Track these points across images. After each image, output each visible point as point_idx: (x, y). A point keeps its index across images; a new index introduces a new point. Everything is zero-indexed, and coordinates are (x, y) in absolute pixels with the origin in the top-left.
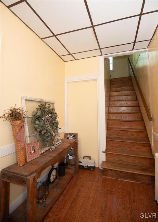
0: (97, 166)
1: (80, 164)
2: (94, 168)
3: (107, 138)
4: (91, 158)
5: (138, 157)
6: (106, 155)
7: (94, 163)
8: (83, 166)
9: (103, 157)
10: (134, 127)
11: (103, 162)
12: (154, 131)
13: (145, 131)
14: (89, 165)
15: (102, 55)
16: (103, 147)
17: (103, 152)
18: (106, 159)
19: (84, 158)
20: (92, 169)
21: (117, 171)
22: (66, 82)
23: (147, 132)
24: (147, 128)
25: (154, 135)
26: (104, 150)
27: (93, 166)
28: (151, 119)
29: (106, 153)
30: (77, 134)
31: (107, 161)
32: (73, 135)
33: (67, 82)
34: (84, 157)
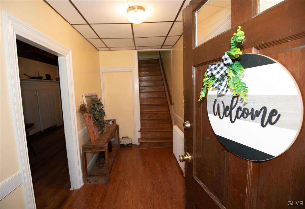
0: (133, 143)
1: (121, 143)
2: (131, 144)
3: (141, 120)
4: (129, 137)
5: (164, 131)
6: (141, 133)
7: (132, 141)
8: (123, 145)
9: (139, 135)
10: (161, 110)
11: (139, 139)
12: (174, 112)
13: (169, 112)
14: (128, 143)
15: (136, 49)
16: (138, 127)
17: (139, 131)
18: (141, 136)
19: (123, 139)
20: (130, 145)
21: (149, 142)
22: (101, 73)
23: (170, 113)
24: (170, 110)
25: (174, 115)
26: (140, 130)
27: (131, 143)
28: (172, 104)
29: (141, 132)
30: (115, 120)
31: (142, 138)
32: (111, 121)
33: (103, 72)
34: (123, 137)
